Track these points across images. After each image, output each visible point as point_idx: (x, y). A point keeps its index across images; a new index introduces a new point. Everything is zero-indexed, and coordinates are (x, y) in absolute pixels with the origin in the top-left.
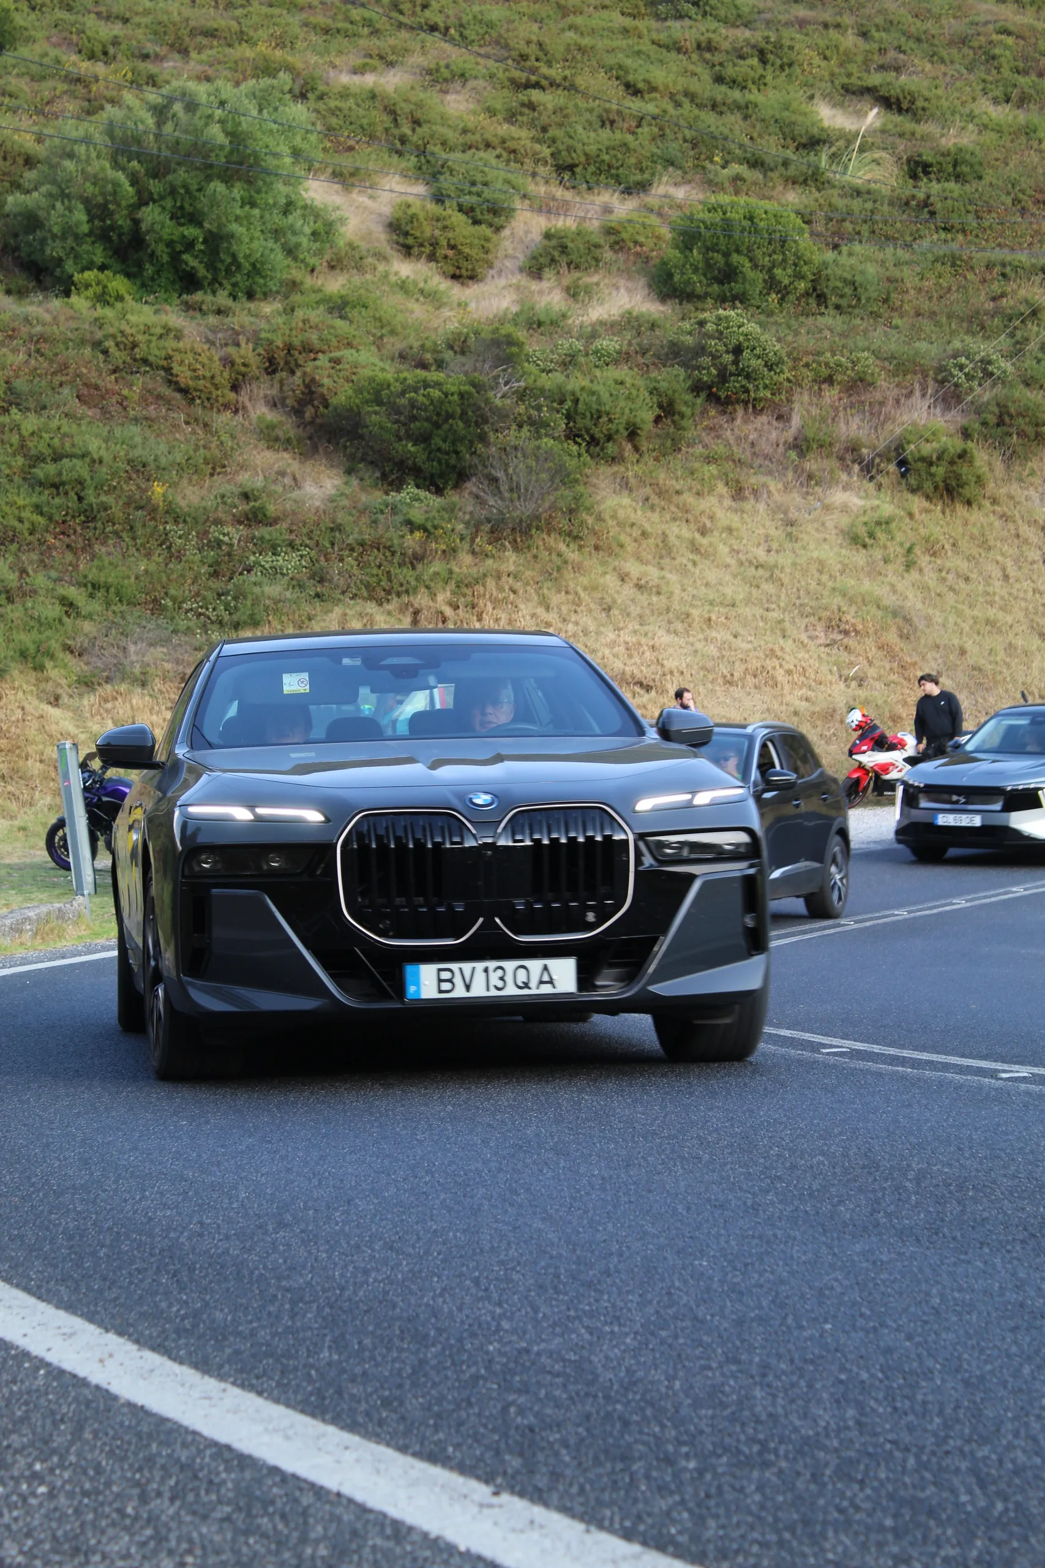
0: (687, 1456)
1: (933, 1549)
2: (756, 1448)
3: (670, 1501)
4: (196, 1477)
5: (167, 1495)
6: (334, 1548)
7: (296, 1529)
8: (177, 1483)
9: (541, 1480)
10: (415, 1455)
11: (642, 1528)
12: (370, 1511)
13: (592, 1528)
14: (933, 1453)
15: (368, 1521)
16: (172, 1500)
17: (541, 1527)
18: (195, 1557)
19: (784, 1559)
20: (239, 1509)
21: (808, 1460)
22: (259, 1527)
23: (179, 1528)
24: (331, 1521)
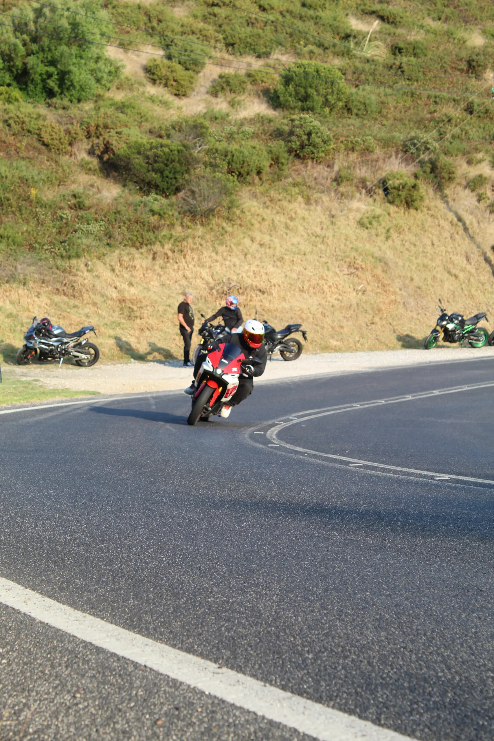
0: (308, 652)
1: (429, 697)
2: (340, 649)
3: (302, 673)
4: (76, 657)
5: (64, 665)
6: (146, 691)
7: (127, 682)
8: (68, 660)
9: (241, 662)
10: (179, 649)
11: (290, 685)
12: (162, 674)
13: (267, 685)
14: (424, 653)
15: (161, 679)
16: (67, 667)
17: (243, 683)
18: (81, 694)
19: (358, 700)
20: (99, 673)
21: (365, 655)
22: (109, 681)
23: (71, 680)
24: (143, 678)
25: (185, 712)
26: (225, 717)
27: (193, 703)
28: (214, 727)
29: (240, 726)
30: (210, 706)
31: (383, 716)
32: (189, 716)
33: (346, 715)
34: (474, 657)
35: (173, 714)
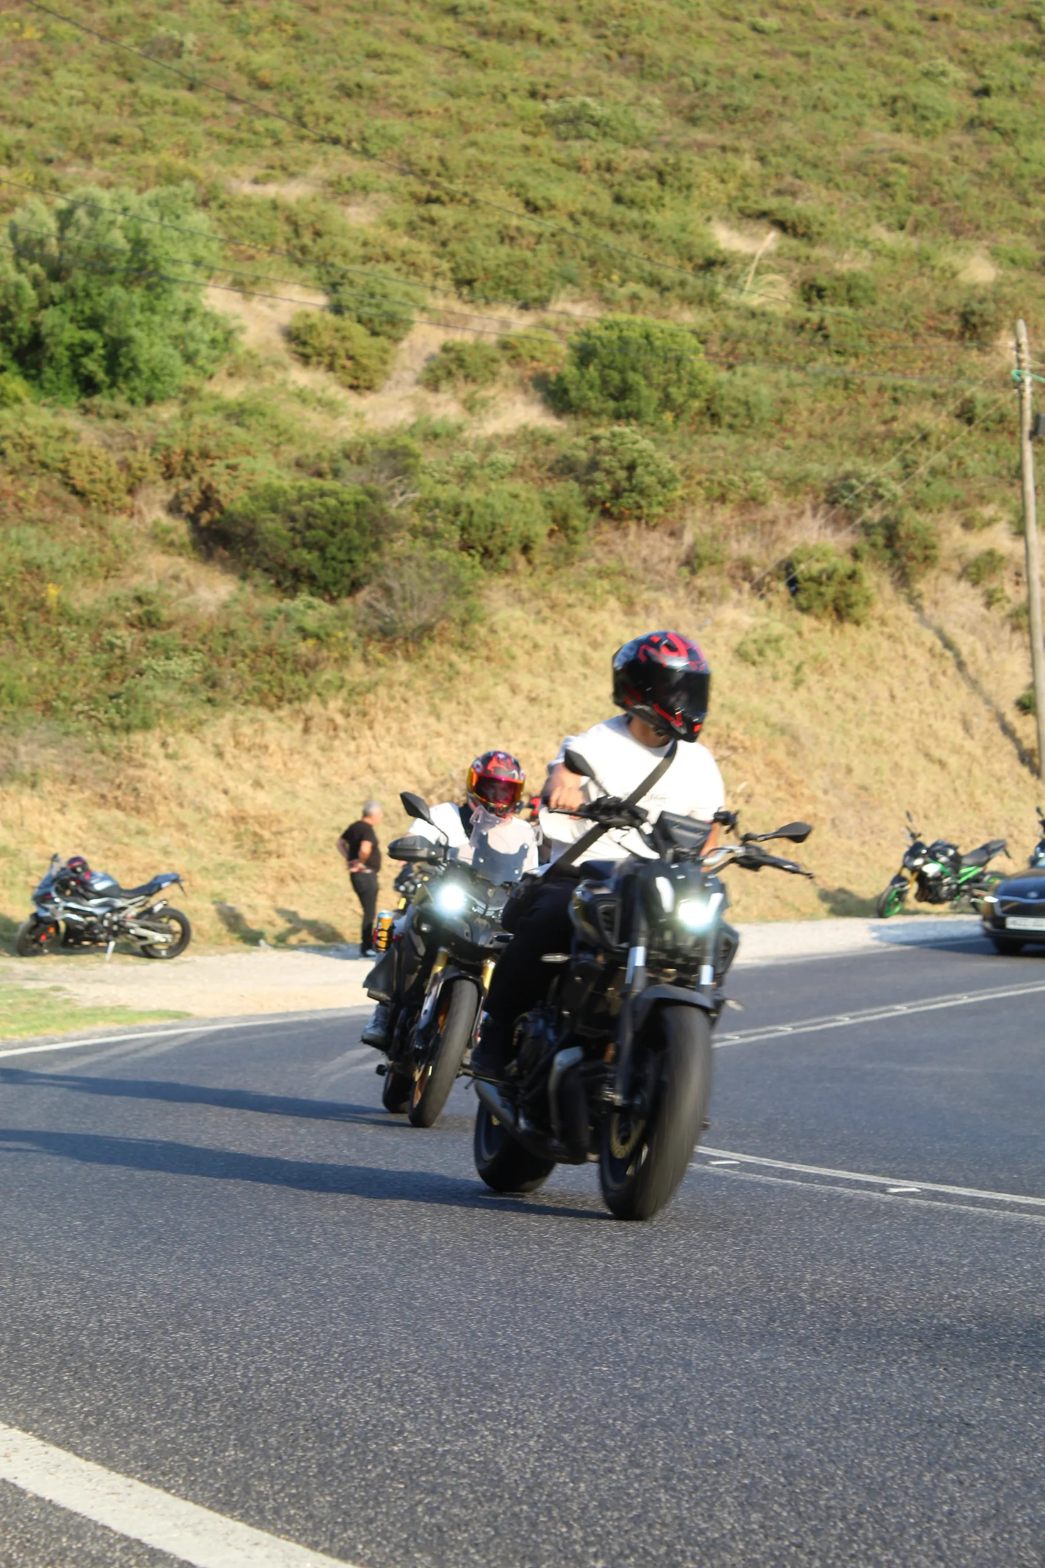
0: (596, 1556)
2: (663, 1550)
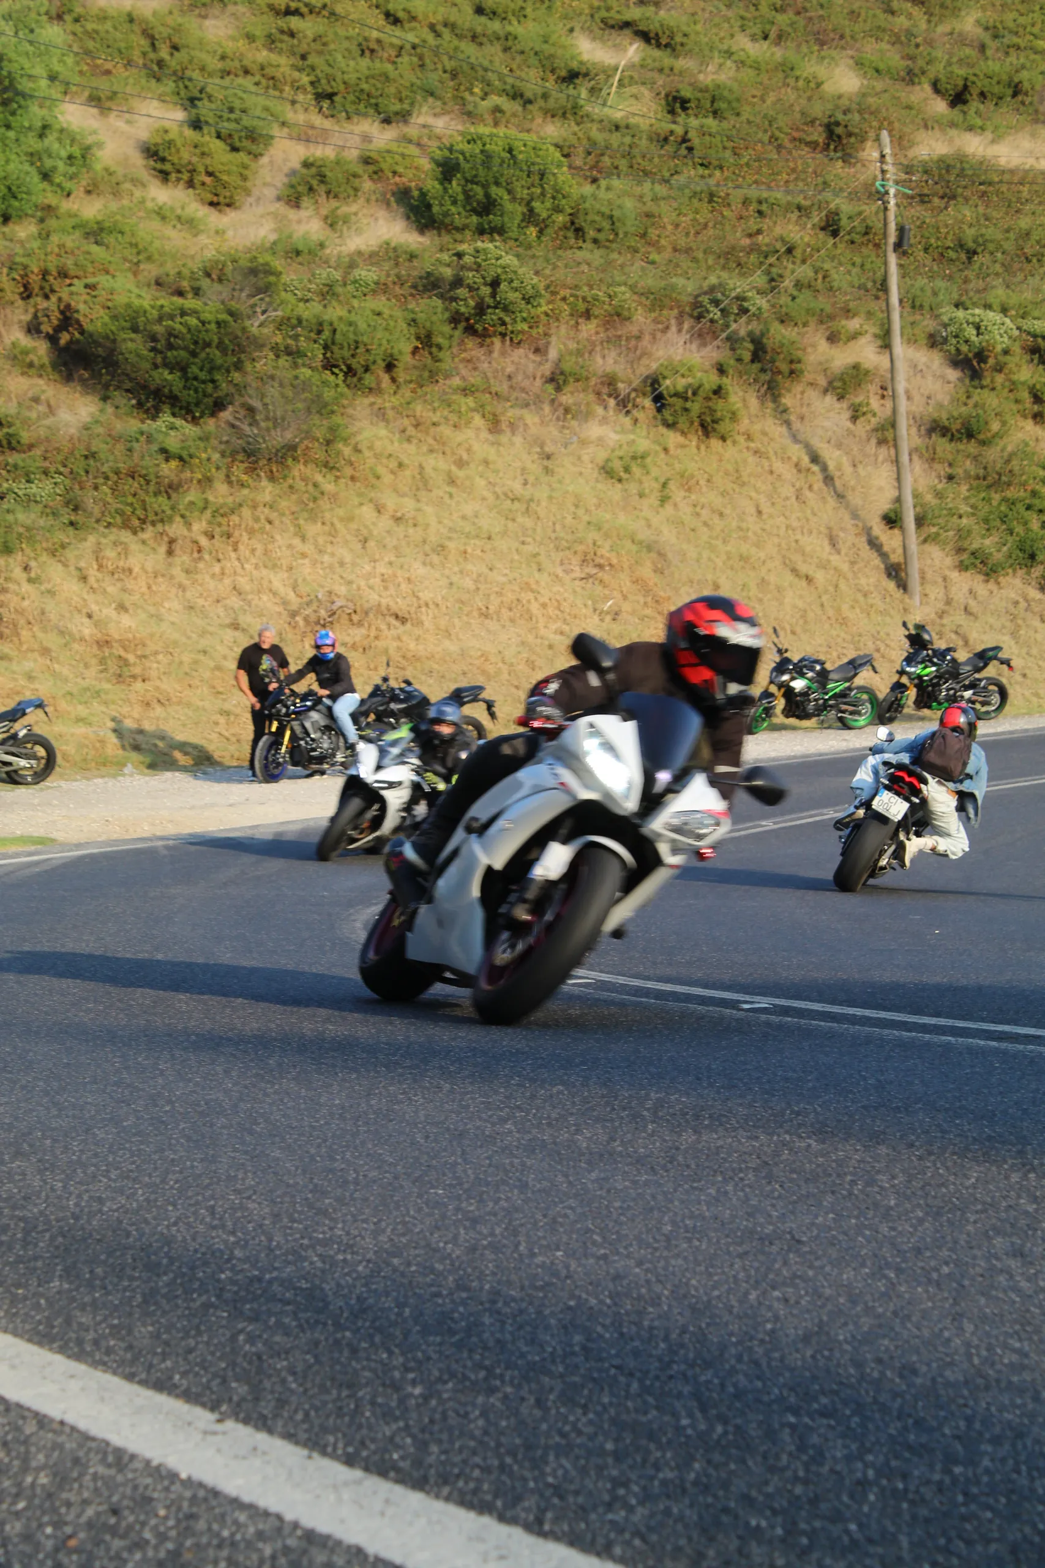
0: (414, 1383)
1: (652, 1472)
2: (482, 1374)
3: (394, 1427)
6: (55, 1475)
7: (17, 1458)
9: (266, 1408)
10: (143, 1383)
11: (364, 1454)
12: (93, 1439)
13: (315, 1455)
14: (657, 1377)
15: (90, 1450)
17: (264, 1453)
19: (504, 1483)
21: (533, 1386)
24: (53, 1449)
25: (131, 1519)
26: (215, 1527)
27: (151, 1500)
28: (189, 1550)
29: (242, 1545)
30: (185, 1504)
31: (549, 1515)
32: (137, 1527)
33: (472, 1515)
34: (759, 1384)
35: (104, 1524)
